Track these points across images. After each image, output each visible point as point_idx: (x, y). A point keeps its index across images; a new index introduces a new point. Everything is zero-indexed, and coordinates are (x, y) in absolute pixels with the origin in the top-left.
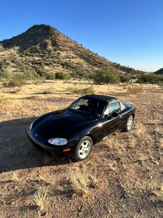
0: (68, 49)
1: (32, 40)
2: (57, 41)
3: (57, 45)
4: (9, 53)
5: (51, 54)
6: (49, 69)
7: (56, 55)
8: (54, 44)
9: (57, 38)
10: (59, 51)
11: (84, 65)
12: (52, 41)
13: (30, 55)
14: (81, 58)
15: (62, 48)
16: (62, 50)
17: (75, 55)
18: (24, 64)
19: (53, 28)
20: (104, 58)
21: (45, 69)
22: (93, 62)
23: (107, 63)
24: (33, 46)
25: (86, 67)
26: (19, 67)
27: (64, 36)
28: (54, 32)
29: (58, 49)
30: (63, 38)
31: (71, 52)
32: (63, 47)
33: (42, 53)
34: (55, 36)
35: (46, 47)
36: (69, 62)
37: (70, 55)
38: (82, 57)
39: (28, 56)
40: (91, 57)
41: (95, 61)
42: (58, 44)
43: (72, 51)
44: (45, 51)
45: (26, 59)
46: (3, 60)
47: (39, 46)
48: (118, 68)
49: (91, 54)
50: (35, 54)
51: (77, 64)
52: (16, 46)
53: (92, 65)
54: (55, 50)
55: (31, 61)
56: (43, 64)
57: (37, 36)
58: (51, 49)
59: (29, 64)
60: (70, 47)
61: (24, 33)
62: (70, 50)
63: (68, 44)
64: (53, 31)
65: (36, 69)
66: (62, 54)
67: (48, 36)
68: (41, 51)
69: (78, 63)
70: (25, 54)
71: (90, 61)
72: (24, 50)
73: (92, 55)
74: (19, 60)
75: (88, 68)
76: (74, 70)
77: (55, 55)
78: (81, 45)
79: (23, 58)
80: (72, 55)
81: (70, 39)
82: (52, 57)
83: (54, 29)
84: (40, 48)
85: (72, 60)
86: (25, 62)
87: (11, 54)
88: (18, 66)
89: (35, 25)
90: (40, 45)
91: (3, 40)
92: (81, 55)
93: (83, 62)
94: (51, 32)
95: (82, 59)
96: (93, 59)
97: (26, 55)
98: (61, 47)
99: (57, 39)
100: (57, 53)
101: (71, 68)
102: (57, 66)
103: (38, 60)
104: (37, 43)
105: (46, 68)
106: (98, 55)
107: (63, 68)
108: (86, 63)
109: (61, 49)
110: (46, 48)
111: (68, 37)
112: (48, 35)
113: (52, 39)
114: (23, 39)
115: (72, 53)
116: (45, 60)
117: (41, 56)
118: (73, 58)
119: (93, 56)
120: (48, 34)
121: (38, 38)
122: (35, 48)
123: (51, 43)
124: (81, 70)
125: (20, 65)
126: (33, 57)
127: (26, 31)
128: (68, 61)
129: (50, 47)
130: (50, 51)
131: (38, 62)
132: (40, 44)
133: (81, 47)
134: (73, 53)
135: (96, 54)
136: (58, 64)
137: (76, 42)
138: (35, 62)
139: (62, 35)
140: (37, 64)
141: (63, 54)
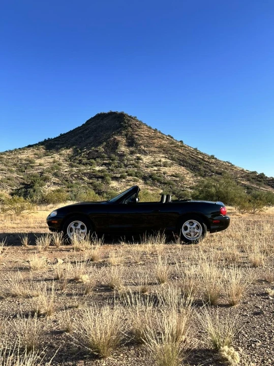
0: (156, 150)
1: (92, 139)
2: (136, 137)
3: (136, 144)
4: (51, 160)
5: (123, 160)
6: (118, 186)
7: (134, 162)
8: (131, 143)
9: (136, 133)
10: (138, 155)
11: (187, 178)
12: (127, 138)
13: (86, 164)
14: (180, 165)
15: (146, 149)
16: (145, 153)
17: (168, 160)
18: (74, 178)
19: (130, 117)
20: (229, 163)
21: (112, 187)
22: (205, 171)
23: (236, 173)
24: (93, 148)
25: (190, 181)
26: (65, 184)
27: (150, 128)
28: (130, 123)
29: (137, 151)
30: (147, 133)
31: (161, 155)
32: (147, 147)
33: (108, 160)
34: (132, 129)
35: (116, 148)
36: (157, 173)
37: (160, 161)
38: (182, 163)
39: (83, 164)
40: (200, 163)
41: (210, 170)
42: (138, 142)
43: (163, 154)
44: (113, 156)
45: (79, 170)
46: (38, 173)
47: (103, 147)
48: (260, 181)
49: (201, 157)
50: (95, 160)
51: (172, 175)
52: (63, 149)
53: (203, 177)
54: (132, 153)
55: (88, 173)
56: (108, 178)
57: (101, 131)
58: (124, 152)
59: (83, 178)
60: (161, 147)
61: (79, 127)
62: (160, 152)
63: (156, 141)
64: (129, 121)
65: (95, 186)
66: (144, 160)
67: (121, 130)
68: (106, 156)
69: (174, 173)
70: (78, 161)
71: (199, 170)
72: (77, 155)
73: (203, 160)
74: (66, 172)
75: (194, 184)
76: (168, 188)
77: (131, 162)
78: (181, 142)
79: (75, 169)
80: (163, 160)
81: (160, 132)
82: (126, 166)
83: (132, 118)
84: (106, 150)
85: (163, 169)
86: (76, 176)
87: (54, 162)
88: (64, 181)
89: (99, 113)
90: (106, 146)
91: (43, 140)
92: (181, 160)
93: (185, 173)
94: (125, 123)
95: (183, 167)
96: (205, 166)
97: (79, 164)
98: (143, 148)
99: (137, 135)
100: (135, 158)
101: (161, 183)
102: (135, 181)
103: (99, 171)
104: (100, 143)
105: (114, 184)
106: (216, 158)
107: (146, 183)
108: (191, 175)
109: (143, 150)
110: (116, 151)
111: (156, 130)
112: (120, 128)
113: (126, 135)
114: (77, 137)
115: (163, 157)
116: (112, 170)
117: (105, 164)
118: (164, 166)
119: (205, 161)
120: (121, 126)
121: (102, 134)
122: (97, 151)
123: (125, 141)
124: (181, 186)
125: (66, 181)
126: (91, 165)
127: (83, 125)
128: (155, 172)
129: (123, 149)
130: (122, 155)
131: (100, 174)
132: (105, 143)
133: (181, 146)
134: (166, 158)
135: (213, 157)
136: (137, 176)
137: (172, 138)
138: (94, 175)
139: (145, 127)
140: (98, 178)
141: (146, 159)
